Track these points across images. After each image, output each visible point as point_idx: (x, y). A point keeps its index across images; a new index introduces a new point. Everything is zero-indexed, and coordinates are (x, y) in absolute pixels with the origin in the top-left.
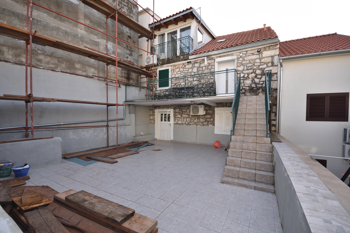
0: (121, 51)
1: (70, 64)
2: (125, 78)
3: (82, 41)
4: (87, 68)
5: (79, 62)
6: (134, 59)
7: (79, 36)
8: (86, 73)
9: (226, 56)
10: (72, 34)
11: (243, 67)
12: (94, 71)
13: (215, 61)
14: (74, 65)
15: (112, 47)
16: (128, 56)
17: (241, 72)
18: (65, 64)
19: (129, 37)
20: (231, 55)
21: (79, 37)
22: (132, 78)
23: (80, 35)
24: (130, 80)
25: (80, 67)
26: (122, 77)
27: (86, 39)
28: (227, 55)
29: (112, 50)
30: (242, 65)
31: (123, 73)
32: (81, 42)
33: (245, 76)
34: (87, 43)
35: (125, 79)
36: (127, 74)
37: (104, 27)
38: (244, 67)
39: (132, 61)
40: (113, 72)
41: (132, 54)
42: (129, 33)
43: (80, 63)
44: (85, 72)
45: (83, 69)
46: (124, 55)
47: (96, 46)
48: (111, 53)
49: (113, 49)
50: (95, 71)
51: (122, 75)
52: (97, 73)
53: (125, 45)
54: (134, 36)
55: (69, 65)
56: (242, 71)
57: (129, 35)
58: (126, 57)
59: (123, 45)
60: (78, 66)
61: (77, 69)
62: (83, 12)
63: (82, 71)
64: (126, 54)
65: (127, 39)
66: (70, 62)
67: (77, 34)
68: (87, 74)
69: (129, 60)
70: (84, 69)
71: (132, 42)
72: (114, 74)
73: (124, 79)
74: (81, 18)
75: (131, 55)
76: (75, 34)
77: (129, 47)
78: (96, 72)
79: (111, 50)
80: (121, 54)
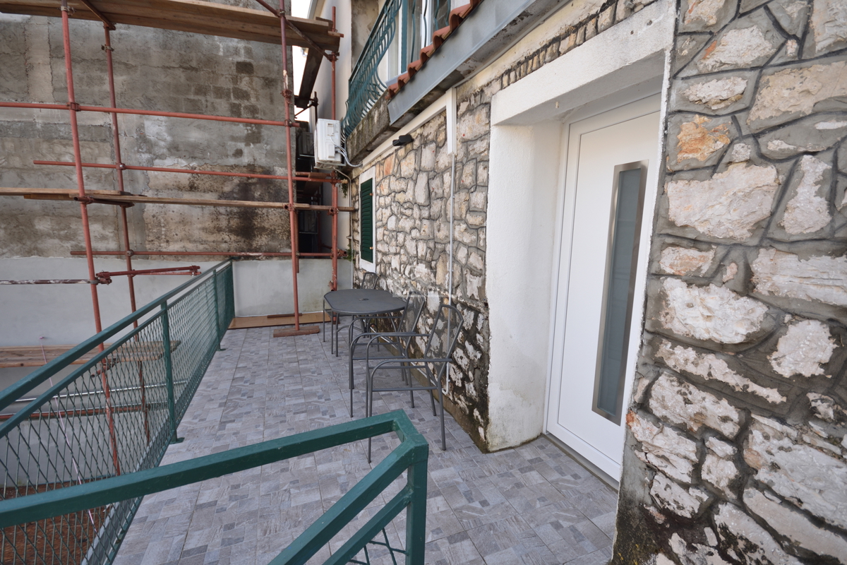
0: (206, 136)
1: (17, 226)
2: (231, 231)
3: (49, 140)
4: (73, 226)
5: (45, 214)
6: (270, 154)
7: (39, 126)
8: (74, 243)
9: (564, 44)
10: (14, 126)
11: (768, 175)
12: (103, 232)
13: (494, 120)
14: (33, 226)
15: (163, 128)
16: (241, 145)
17: (719, 268)
18: (5, 228)
19: (245, 68)
20: (605, 17)
21: (38, 130)
22: (263, 229)
23: (40, 121)
24: (255, 236)
25: (50, 227)
26: (219, 230)
27: (62, 129)
28: (576, 28)
29: (169, 139)
30: (742, 150)
31: (220, 217)
32: (45, 146)
33: (783, 345)
34: (65, 142)
35: (233, 237)
36: (240, 218)
37: (126, 65)
38: (784, 189)
39: (263, 161)
40: (177, 219)
41: (259, 133)
42: (242, 51)
43: (48, 216)
44: (71, 239)
45: (62, 233)
46: (223, 146)
47: (101, 144)
48: (165, 151)
49: (170, 134)
50: (104, 228)
51: (215, 222)
52: (112, 235)
53: (223, 106)
54: (268, 59)
55: (15, 227)
56: (732, 245)
57: (242, 58)
58: (231, 153)
59: (214, 108)
60: (43, 225)
61: (42, 235)
62: (46, 38)
63: (60, 238)
64: (229, 143)
65: (235, 80)
66: (17, 219)
67: (30, 122)
68: (76, 246)
69: (246, 160)
70: (64, 229)
71: (258, 83)
72: (181, 227)
73: (227, 238)
74: (40, 61)
75: (254, 138)
76: (25, 123)
77: (246, 107)
78: (107, 233)
79: (162, 143)
80: (208, 146)
